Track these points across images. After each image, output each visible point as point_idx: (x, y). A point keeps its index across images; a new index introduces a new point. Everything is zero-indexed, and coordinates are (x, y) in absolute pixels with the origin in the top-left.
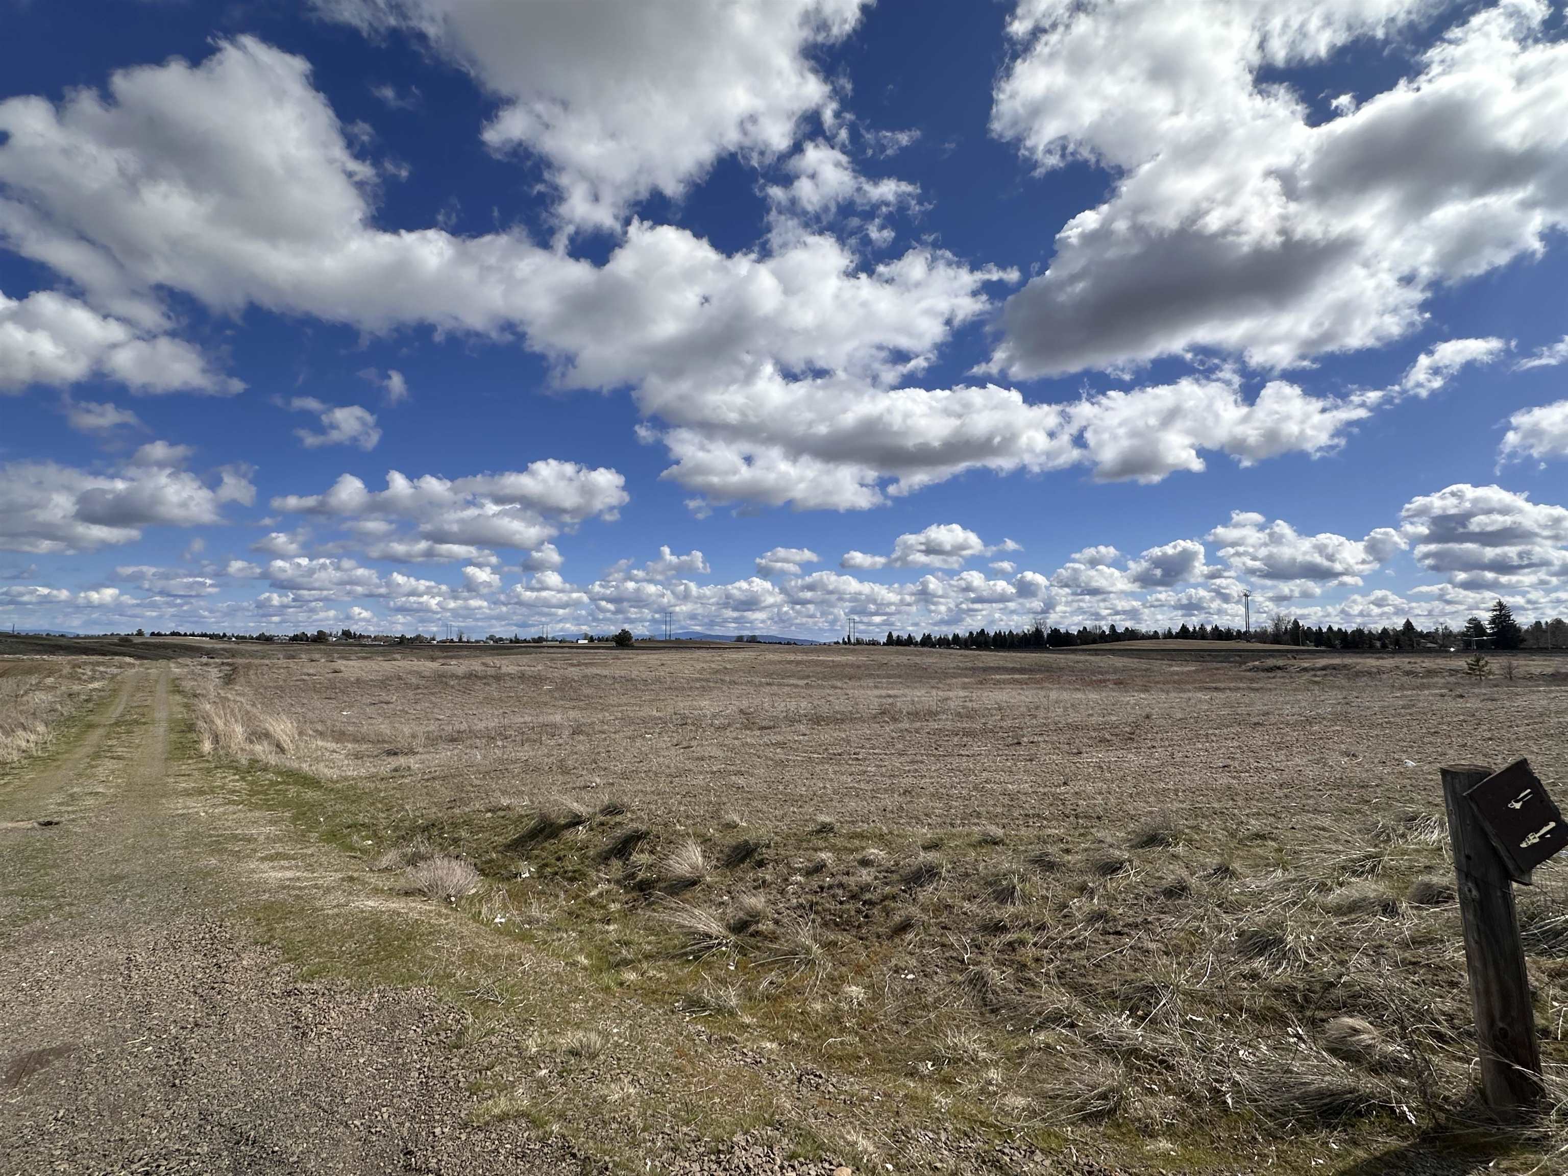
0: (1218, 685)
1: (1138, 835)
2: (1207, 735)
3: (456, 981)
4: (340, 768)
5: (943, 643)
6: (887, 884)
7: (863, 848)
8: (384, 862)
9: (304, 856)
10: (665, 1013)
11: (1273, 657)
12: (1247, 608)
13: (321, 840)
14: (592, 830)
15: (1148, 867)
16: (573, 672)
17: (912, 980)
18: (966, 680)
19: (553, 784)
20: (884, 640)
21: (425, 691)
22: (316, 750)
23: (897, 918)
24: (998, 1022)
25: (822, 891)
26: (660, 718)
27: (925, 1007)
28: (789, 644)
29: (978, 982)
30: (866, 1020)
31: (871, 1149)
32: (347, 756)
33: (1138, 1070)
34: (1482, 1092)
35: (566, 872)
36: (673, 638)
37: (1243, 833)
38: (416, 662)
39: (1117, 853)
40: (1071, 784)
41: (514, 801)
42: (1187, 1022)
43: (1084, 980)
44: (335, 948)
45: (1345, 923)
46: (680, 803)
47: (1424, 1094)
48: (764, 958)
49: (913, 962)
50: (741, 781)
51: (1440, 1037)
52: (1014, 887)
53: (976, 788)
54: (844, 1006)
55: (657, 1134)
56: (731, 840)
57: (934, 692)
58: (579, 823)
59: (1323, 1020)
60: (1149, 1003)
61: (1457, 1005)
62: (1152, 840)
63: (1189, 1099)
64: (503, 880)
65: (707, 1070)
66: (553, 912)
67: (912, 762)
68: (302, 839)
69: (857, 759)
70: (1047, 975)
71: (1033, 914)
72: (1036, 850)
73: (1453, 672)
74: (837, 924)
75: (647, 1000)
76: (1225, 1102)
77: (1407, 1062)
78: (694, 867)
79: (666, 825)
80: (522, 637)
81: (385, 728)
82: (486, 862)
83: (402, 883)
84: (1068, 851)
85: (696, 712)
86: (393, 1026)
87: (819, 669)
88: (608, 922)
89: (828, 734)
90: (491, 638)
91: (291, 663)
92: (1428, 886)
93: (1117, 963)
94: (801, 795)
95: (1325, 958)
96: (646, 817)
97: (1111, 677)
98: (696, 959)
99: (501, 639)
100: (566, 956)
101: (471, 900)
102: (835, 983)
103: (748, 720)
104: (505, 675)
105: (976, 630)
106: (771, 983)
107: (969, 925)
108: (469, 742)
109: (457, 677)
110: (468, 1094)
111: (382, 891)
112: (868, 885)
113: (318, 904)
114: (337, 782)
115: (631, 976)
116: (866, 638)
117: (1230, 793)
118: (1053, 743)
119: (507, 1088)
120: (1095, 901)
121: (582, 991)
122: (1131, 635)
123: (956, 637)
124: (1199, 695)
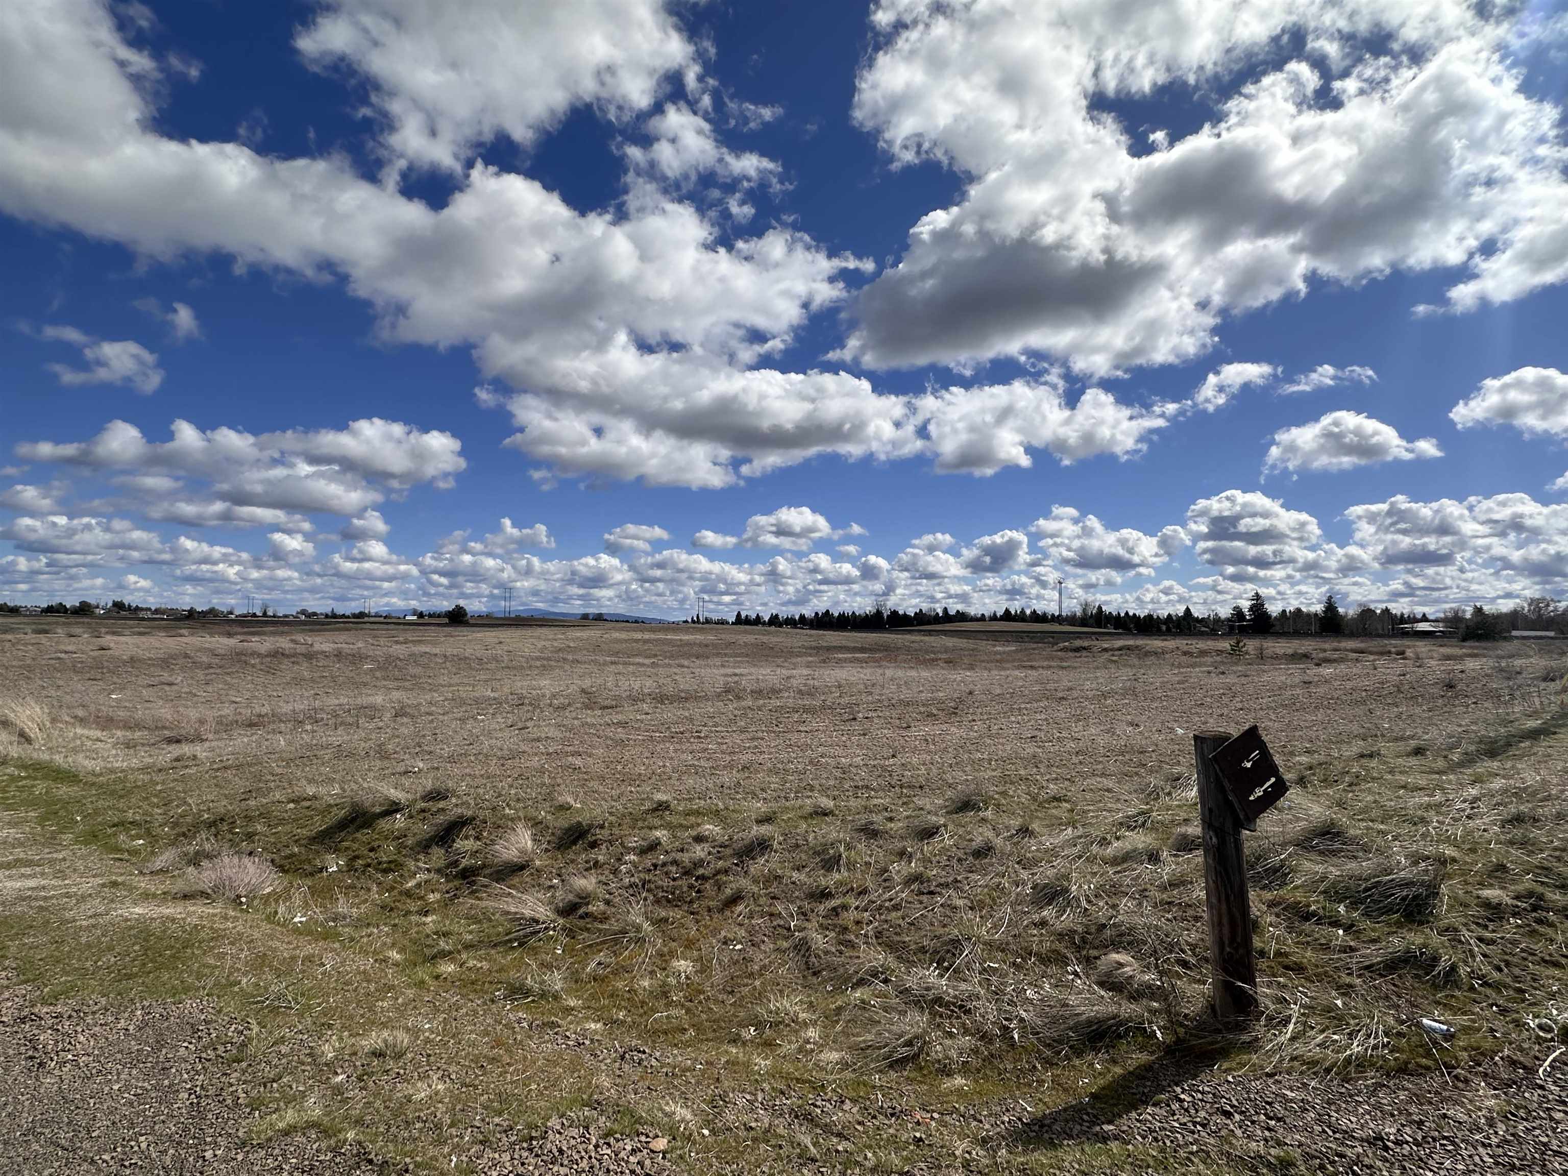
0: (1034, 664)
1: (953, 802)
2: (1020, 709)
3: (241, 989)
4: (104, 759)
5: (790, 622)
6: (720, 859)
7: (699, 825)
8: (159, 862)
9: (52, 862)
10: (485, 1003)
11: (1081, 638)
12: (1060, 594)
13: (77, 842)
14: (411, 817)
15: (961, 831)
16: (399, 650)
17: (740, 950)
18: (810, 659)
19: (369, 770)
20: (732, 619)
21: (218, 671)
22: (74, 739)
23: (728, 892)
24: (819, 984)
25: (655, 869)
26: (495, 699)
27: (751, 975)
28: (636, 622)
29: (803, 947)
30: (693, 991)
31: (689, 1117)
32: (114, 745)
33: (941, 1016)
34: (1213, 1007)
35: (380, 863)
36: (513, 615)
37: (1043, 795)
38: (208, 638)
39: (934, 818)
40: (899, 756)
41: (322, 790)
42: (985, 969)
43: (898, 938)
44: (88, 964)
45: (1119, 872)
46: (511, 786)
47: (1169, 1013)
48: (594, 938)
49: (742, 933)
50: (578, 762)
51: (1185, 964)
52: (840, 856)
53: (811, 762)
54: (672, 981)
55: (466, 1129)
56: (563, 822)
57: (778, 671)
58: (397, 811)
59: (1096, 958)
60: (954, 955)
61: (1199, 936)
62: (965, 806)
63: (982, 1038)
64: (306, 876)
65: (525, 1058)
66: (363, 906)
67: (753, 739)
68: (52, 841)
69: (699, 737)
70: (866, 936)
71: (857, 879)
72: (862, 819)
73: (1220, 652)
74: (669, 901)
75: (465, 991)
76: (1013, 1037)
77: (1159, 988)
78: (523, 852)
79: (494, 809)
80: (340, 611)
81: (165, 712)
82: (286, 858)
83: (180, 886)
84: (891, 819)
85: (534, 692)
86: (160, 1044)
87: (666, 648)
88: (426, 914)
89: (670, 713)
90: (303, 612)
91: (43, 638)
92: (1184, 836)
93: (928, 920)
94: (640, 774)
95: (1101, 904)
96: (472, 802)
97: (944, 656)
98: (520, 945)
99: (315, 614)
100: (375, 952)
101: (266, 899)
102: (664, 959)
103: (590, 700)
104: (318, 652)
105: (821, 610)
106: (599, 964)
107: (797, 893)
108: (271, 727)
109: (259, 655)
110: (248, 1110)
111: (154, 896)
112: (702, 861)
113: (68, 915)
114: (101, 774)
115: (449, 968)
116: (715, 617)
117: (1035, 761)
118: (885, 718)
119: (295, 1100)
120: (913, 865)
121: (391, 988)
122: (961, 617)
123: (802, 617)
124: (1017, 673)
